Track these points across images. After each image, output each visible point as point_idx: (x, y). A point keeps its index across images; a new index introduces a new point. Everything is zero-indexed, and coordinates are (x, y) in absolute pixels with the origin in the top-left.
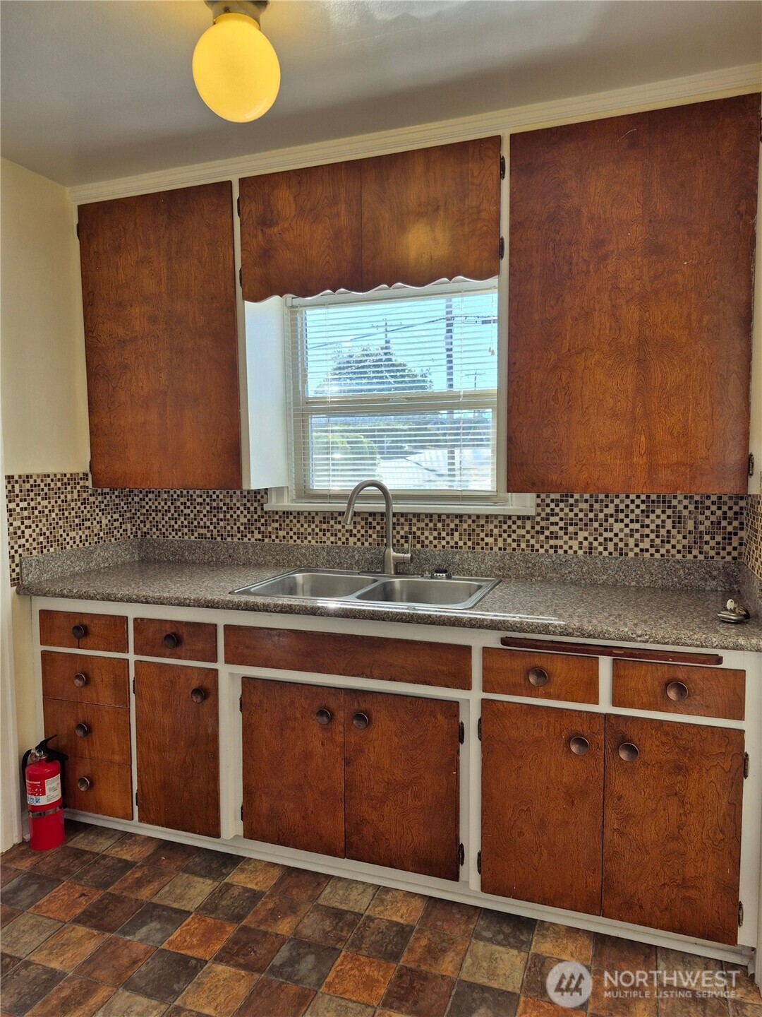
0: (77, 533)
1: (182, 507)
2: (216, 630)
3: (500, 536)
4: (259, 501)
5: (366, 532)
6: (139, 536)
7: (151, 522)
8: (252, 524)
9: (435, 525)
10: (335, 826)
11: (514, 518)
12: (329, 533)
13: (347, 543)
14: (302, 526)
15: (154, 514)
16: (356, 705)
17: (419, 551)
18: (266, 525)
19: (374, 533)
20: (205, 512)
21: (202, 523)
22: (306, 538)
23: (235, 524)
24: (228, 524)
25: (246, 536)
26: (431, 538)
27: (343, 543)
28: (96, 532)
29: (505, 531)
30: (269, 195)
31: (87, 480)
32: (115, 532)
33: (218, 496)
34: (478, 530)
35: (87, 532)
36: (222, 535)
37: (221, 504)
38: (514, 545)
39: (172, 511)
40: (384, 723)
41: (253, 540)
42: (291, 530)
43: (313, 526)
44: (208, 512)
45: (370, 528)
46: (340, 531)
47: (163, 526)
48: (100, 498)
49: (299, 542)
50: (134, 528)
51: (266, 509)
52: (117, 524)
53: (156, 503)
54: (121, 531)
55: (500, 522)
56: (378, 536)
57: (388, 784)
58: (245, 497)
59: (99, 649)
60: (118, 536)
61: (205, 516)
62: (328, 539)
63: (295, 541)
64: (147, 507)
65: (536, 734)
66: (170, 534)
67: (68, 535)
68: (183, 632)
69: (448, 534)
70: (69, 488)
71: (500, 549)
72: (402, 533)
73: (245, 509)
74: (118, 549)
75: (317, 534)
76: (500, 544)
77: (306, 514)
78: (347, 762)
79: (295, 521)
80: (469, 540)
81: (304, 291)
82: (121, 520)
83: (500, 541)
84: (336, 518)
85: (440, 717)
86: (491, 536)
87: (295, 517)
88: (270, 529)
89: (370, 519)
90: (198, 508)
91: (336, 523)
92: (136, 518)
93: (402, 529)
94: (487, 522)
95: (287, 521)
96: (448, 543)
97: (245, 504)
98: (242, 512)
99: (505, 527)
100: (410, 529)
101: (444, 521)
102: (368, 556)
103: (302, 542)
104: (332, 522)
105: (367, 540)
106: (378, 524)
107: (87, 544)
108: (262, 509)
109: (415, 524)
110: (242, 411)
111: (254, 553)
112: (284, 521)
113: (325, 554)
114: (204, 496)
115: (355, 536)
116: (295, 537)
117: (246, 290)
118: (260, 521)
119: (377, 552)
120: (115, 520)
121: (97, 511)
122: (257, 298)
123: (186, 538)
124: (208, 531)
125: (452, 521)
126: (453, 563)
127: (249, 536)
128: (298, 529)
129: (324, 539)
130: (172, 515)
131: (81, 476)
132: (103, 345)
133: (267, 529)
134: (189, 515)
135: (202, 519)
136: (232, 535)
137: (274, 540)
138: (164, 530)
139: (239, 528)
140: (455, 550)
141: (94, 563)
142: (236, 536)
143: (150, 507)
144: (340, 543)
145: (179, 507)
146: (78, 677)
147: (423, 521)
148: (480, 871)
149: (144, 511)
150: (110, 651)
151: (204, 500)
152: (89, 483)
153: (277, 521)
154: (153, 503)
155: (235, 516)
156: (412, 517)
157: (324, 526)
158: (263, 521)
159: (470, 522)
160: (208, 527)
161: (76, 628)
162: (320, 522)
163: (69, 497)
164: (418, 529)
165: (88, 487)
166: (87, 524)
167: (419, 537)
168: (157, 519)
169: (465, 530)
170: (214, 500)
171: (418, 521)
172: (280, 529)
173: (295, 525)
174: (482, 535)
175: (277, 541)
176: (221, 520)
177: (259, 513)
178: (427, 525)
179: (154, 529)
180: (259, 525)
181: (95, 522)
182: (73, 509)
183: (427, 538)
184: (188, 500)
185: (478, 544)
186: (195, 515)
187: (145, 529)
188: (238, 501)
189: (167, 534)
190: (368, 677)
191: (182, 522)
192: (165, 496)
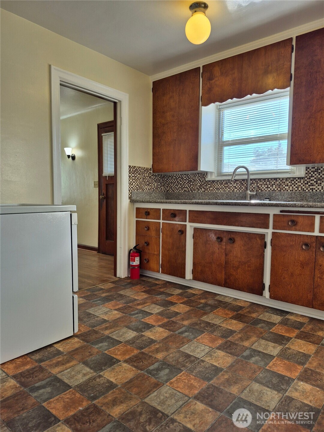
0: (147, 187)
1: (179, 181)
2: (186, 212)
3: (291, 186)
4: (204, 177)
5: (241, 187)
6: (166, 192)
7: (169, 187)
8: (202, 186)
9: (266, 183)
10: (221, 276)
11: (297, 179)
12: (228, 188)
13: (234, 191)
14: (218, 186)
15: (171, 184)
16: (230, 236)
17: (260, 192)
18: (206, 186)
19: (243, 187)
20: (186, 182)
21: (185, 186)
22: (219, 190)
23: (196, 186)
24: (194, 186)
25: (199, 190)
26: (264, 188)
27: (232, 191)
28: (153, 187)
29: (293, 184)
30: (212, 70)
31: (151, 170)
32: (159, 189)
33: (191, 177)
34: (283, 184)
35: (150, 187)
36: (192, 190)
37: (192, 180)
38: (296, 189)
39: (176, 183)
40: (239, 242)
41: (201, 191)
42: (215, 187)
43: (222, 185)
44: (187, 182)
45: (242, 185)
46: (231, 187)
47: (173, 188)
48: (154, 177)
49: (217, 191)
50: (164, 189)
51: (206, 180)
52: (159, 186)
53: (172, 180)
54: (160, 189)
55: (291, 180)
56: (245, 188)
57: (239, 262)
58: (200, 176)
59: (152, 219)
60: (159, 190)
61: (186, 184)
62: (227, 190)
63: (216, 191)
64: (169, 182)
65: (291, 243)
66: (175, 190)
67: (145, 187)
68: (177, 212)
69: (271, 186)
70: (146, 172)
71: (291, 191)
72: (254, 186)
73: (199, 181)
74: (159, 194)
75: (223, 188)
76: (291, 189)
77: (220, 181)
78: (226, 255)
79: (216, 184)
80: (279, 188)
81: (222, 101)
82: (160, 185)
83: (291, 187)
84: (230, 182)
85: (258, 239)
86: (288, 186)
87: (216, 183)
88: (207, 187)
89: (242, 182)
90: (184, 181)
91: (230, 184)
92: (165, 185)
93: (254, 185)
94: (286, 181)
95: (213, 184)
96: (271, 189)
97: (200, 179)
98: (198, 182)
99: (293, 182)
100: (257, 185)
101: (270, 181)
102: (241, 195)
103: (218, 191)
104: (229, 184)
105: (241, 190)
106: (245, 183)
107: (150, 191)
108: (205, 180)
109: (259, 183)
110: (199, 144)
111: (202, 195)
112: (212, 184)
113: (226, 195)
114: (187, 177)
115: (237, 188)
116: (216, 190)
117: (203, 102)
118: (204, 185)
119: (244, 194)
120: (159, 185)
121: (154, 181)
122: (206, 104)
123: (180, 191)
124: (187, 189)
125: (273, 181)
126: (272, 196)
127: (200, 190)
128: (217, 187)
129: (226, 190)
130: (176, 184)
131: (149, 169)
132: (158, 126)
133: (206, 187)
134: (181, 184)
135: (185, 185)
136: (195, 190)
137: (208, 191)
138: (173, 189)
139: (197, 187)
140: (273, 191)
141: (152, 197)
142: (196, 190)
143: (170, 182)
144: (231, 191)
145: (178, 181)
146: (146, 227)
147: (262, 181)
148: (269, 291)
149: (168, 183)
150: (155, 219)
151: (187, 178)
152: (152, 172)
153: (210, 184)
154: (171, 180)
155: (196, 183)
156: (258, 180)
157: (226, 185)
158: (205, 184)
159: (279, 181)
160: (187, 188)
161: (146, 212)
162: (225, 184)
163: (146, 175)
164: (260, 185)
165: (151, 173)
166: (150, 185)
167: (260, 188)
168: (172, 185)
169: (278, 184)
170: (190, 178)
171: (260, 182)
172: (211, 187)
173: (216, 185)
174: (284, 186)
175: (210, 191)
176: (192, 185)
177: (204, 182)
178: (263, 183)
179: (170, 189)
180: (204, 186)
181: (153, 184)
182: (147, 179)
183: (263, 188)
184: (181, 179)
185: (282, 189)
186: (183, 184)
187: (168, 189)
188: (197, 178)
189: (174, 190)
190: (234, 226)
191: (179, 186)
192: (174, 178)
